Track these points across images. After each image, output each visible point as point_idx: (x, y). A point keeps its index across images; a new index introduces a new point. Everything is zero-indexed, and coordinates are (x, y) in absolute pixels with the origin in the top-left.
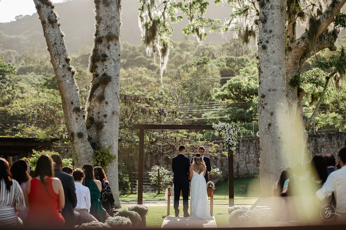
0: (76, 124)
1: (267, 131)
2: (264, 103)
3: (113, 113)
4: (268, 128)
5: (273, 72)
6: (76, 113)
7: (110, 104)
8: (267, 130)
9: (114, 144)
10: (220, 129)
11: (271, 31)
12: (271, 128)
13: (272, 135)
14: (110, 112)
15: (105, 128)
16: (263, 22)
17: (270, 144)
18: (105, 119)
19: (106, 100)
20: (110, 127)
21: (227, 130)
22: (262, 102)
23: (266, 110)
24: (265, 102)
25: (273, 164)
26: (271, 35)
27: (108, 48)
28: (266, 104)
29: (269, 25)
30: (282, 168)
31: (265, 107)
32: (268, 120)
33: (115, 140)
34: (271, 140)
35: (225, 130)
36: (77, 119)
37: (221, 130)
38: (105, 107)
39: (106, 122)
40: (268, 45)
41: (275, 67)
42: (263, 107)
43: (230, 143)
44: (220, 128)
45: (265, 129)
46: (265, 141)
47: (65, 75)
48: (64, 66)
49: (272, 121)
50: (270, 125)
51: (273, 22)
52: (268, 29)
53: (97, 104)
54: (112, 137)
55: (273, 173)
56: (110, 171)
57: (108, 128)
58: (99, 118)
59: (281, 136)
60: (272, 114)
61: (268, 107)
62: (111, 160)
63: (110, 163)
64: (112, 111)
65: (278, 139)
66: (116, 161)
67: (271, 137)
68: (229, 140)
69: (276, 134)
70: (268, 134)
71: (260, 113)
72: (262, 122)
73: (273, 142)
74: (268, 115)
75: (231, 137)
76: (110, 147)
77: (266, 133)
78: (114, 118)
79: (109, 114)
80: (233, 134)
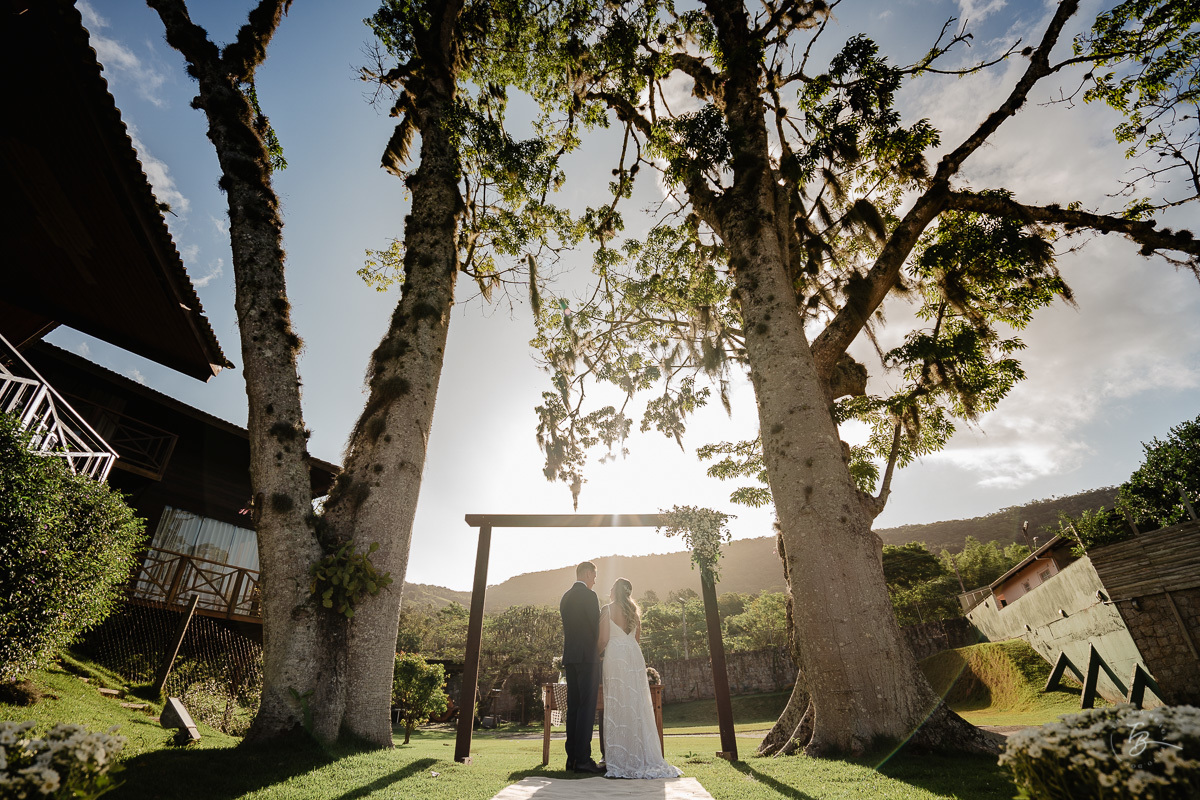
0: (274, 471)
1: (803, 508)
2: (781, 443)
3: (402, 465)
4: (807, 498)
5: (794, 372)
6: (280, 441)
7: (397, 444)
8: (802, 505)
9: (394, 545)
10: (678, 520)
11: (771, 298)
12: (815, 497)
13: (819, 517)
14: (394, 461)
15: (371, 499)
16: (750, 290)
17: (818, 541)
18: (377, 477)
19: (389, 431)
20: (388, 498)
21: (694, 521)
22: (777, 441)
23: (789, 457)
24: (785, 439)
25: (837, 595)
26: (774, 304)
27: (415, 331)
28: (788, 444)
29: (764, 290)
30: (867, 603)
31: (787, 451)
32: (801, 481)
33: (398, 533)
34: (820, 528)
35: (691, 520)
36: (279, 456)
37: (681, 523)
38: (381, 448)
39: (378, 485)
40: (771, 324)
41: (795, 361)
42: (783, 453)
43: (705, 553)
44: (677, 516)
45: (798, 503)
46: (803, 535)
47: (263, 338)
48: (263, 315)
49: (813, 481)
50: (809, 491)
51: (773, 282)
52: (764, 296)
53: (369, 447)
54: (388, 526)
55: (842, 622)
56: (366, 621)
57: (380, 501)
58: (364, 477)
59: (846, 515)
60: (809, 464)
61: (795, 450)
62: (372, 586)
63: (370, 598)
64: (400, 461)
65: (839, 524)
66: (394, 595)
67: (819, 522)
68: (703, 544)
69: (831, 510)
70: (807, 514)
71: (776, 469)
72: (784, 488)
73: (826, 533)
74: (799, 468)
75: (708, 539)
76: (374, 547)
77: (802, 512)
78: (404, 477)
79: (390, 465)
80: (710, 530)
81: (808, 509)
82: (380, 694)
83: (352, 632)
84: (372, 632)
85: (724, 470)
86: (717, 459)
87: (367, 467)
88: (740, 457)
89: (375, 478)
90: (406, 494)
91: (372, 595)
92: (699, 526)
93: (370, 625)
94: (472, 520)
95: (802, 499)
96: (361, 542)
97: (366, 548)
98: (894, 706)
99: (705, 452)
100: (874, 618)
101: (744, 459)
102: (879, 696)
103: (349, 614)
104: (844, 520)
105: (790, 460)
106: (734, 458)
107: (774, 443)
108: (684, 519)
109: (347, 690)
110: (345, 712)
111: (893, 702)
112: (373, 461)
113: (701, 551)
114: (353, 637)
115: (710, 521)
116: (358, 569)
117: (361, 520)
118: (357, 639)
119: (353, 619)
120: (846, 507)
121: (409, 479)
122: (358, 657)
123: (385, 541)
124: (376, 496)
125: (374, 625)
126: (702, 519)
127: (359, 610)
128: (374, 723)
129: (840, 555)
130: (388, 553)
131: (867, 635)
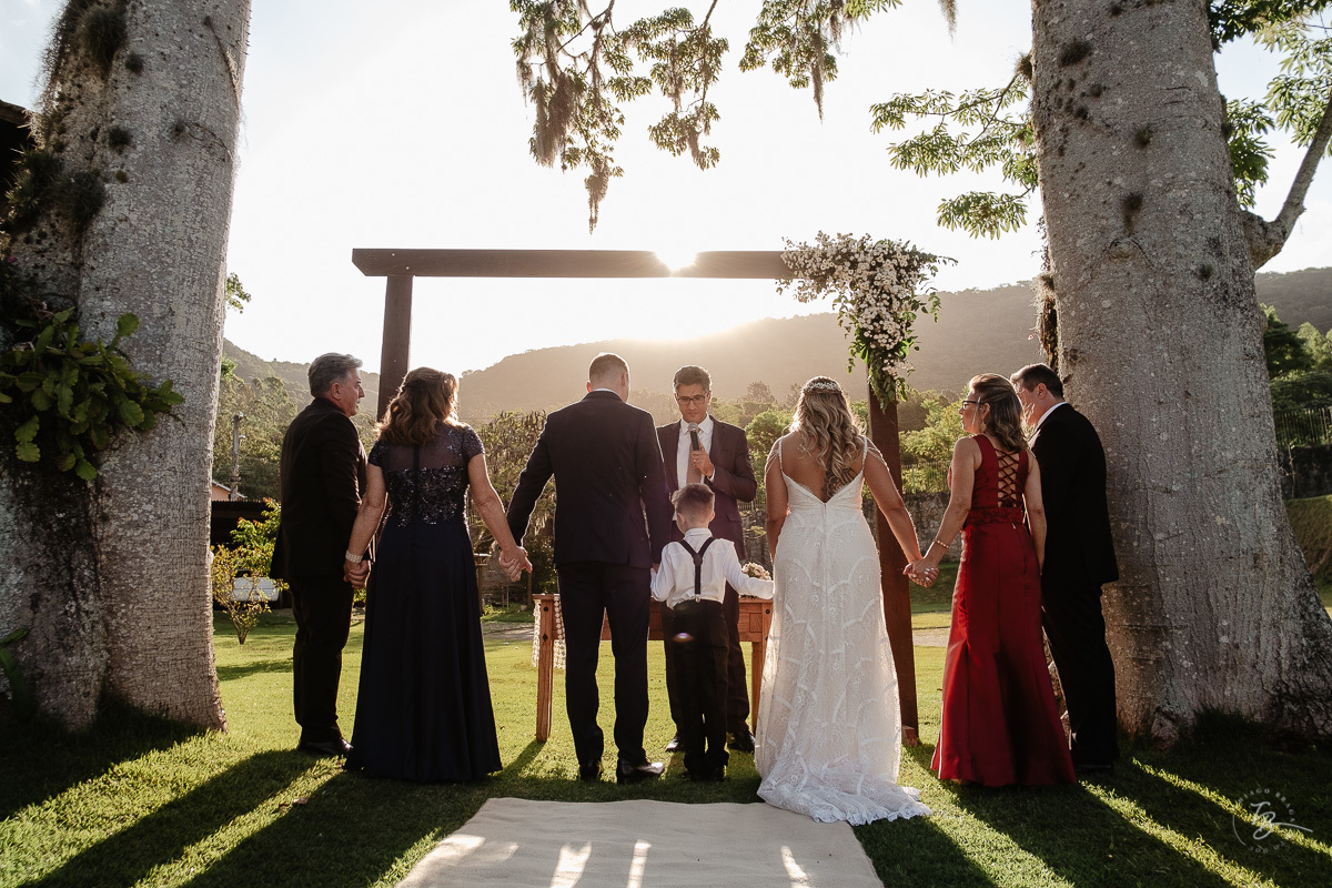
1: (1115, 243)
2: (1081, 87)
3: (178, 130)
4: (1128, 221)
7: (160, 77)
8: (1113, 236)
9: (180, 319)
10: (826, 265)
12: (1147, 219)
13: (1149, 265)
14: (156, 119)
15: (110, 212)
17: (1140, 319)
18: (119, 160)
19: (136, 47)
20: (152, 210)
21: (862, 267)
22: (1072, 85)
23: (1097, 122)
24: (1091, 79)
25: (1164, 436)
28: (1097, 92)
30: (1229, 455)
31: (1093, 108)
32: (1118, 181)
33: (186, 291)
34: (1148, 291)
35: (854, 265)
37: (832, 271)
38: (122, 89)
39: (122, 178)
42: (1082, 114)
43: (882, 339)
44: (824, 256)
45: (1103, 231)
46: (1107, 303)
49: (1146, 181)
50: (1133, 204)
53: (94, 85)
54: (161, 275)
55: (1168, 491)
56: (131, 485)
57: (133, 217)
58: (90, 158)
59: (1212, 261)
60: (1142, 139)
61: (1112, 107)
62: (133, 411)
63: (134, 437)
64: (172, 119)
65: (1193, 283)
66: (192, 429)
67: (1147, 276)
68: (878, 318)
69: (1181, 250)
70: (1123, 256)
71: (1061, 151)
72: (1075, 196)
73: (1161, 300)
74: (1117, 149)
75: (889, 308)
76: (126, 323)
77: (1111, 252)
78: (187, 160)
79: (149, 130)
80: (895, 289)
81: (1124, 247)
82: (181, 630)
83: (100, 508)
84: (149, 507)
85: (930, 152)
86: (916, 127)
87: (94, 135)
88: (966, 129)
89: (114, 162)
90: (196, 200)
91: (138, 429)
92: (872, 279)
93: (143, 493)
94: (369, 261)
95: (1115, 222)
96: (97, 312)
97: (109, 327)
98: (1251, 656)
99: (891, 113)
100: (1240, 486)
101: (975, 131)
102: (1224, 639)
103: (87, 474)
104: (1205, 273)
105: (1097, 130)
106: (954, 128)
107: (1063, 88)
108: (840, 262)
109: (107, 626)
110: (109, 668)
111: (1252, 651)
112: (107, 120)
113: (873, 333)
114: (105, 518)
115: (898, 268)
116: (94, 374)
117: (91, 263)
118: (115, 524)
119: (99, 482)
120: (1215, 244)
121: (200, 164)
122: (124, 559)
123: (157, 311)
124: (120, 204)
125: (151, 493)
126: (880, 265)
127: (111, 462)
128: (176, 686)
129: (1185, 352)
130: (167, 338)
131: (1219, 520)
